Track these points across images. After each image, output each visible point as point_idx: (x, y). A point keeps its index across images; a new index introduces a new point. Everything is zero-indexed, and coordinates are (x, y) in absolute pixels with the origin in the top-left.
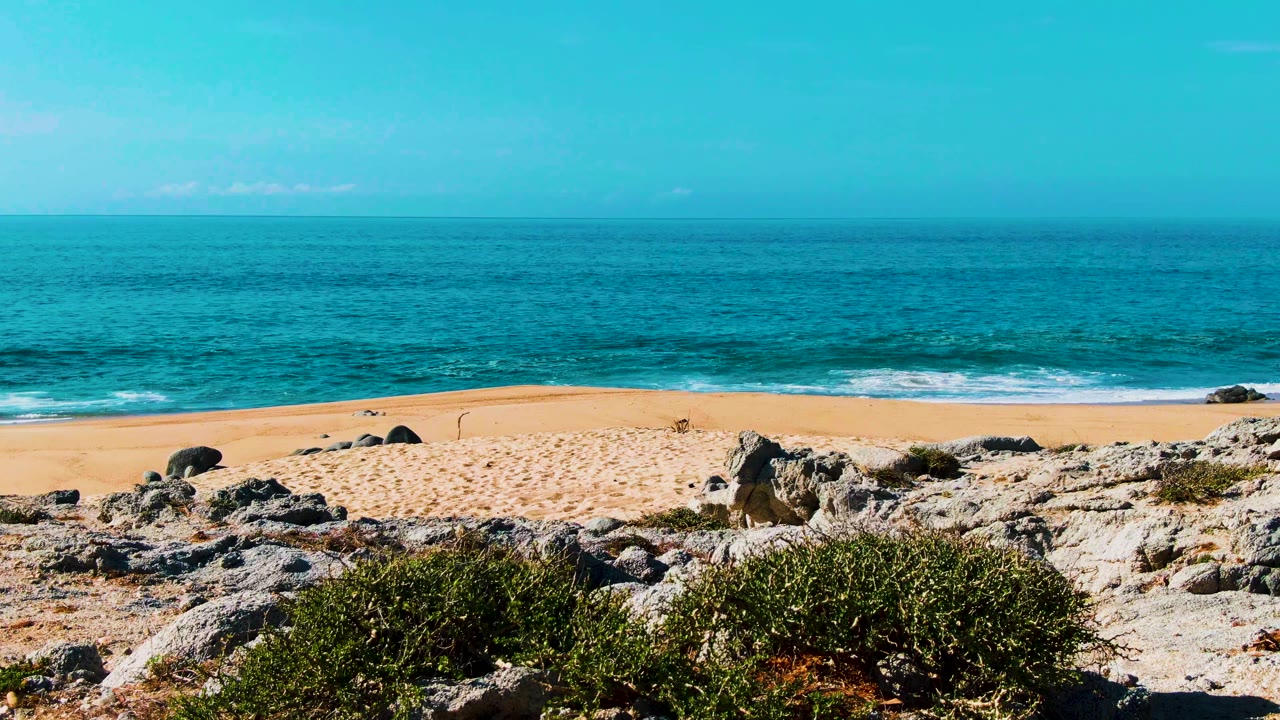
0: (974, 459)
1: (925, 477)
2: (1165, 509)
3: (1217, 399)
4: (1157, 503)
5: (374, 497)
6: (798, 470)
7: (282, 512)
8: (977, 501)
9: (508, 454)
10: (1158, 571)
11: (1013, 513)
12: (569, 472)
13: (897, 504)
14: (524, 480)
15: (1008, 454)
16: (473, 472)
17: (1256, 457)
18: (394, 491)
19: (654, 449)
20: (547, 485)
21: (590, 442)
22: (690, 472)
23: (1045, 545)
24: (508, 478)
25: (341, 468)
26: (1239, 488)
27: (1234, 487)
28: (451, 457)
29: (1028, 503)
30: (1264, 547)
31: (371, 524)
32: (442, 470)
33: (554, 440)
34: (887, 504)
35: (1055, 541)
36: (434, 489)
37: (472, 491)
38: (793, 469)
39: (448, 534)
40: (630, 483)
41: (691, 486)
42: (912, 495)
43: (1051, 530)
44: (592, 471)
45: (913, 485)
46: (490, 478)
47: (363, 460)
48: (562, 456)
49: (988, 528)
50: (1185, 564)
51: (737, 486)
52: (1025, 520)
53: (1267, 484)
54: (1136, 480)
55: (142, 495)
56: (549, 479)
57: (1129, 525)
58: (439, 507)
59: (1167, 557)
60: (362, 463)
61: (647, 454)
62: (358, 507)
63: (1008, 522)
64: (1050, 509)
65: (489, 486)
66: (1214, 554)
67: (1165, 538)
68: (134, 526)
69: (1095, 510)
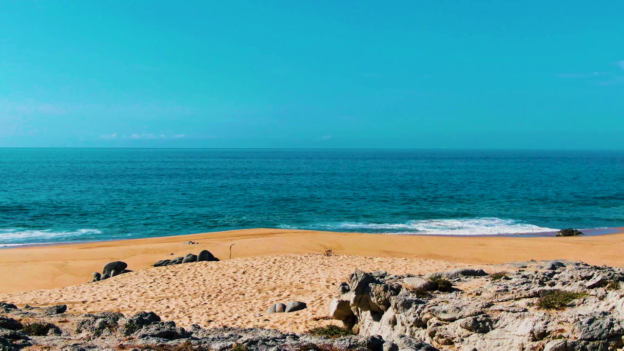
0: (458, 281)
1: (437, 291)
2: (542, 312)
3: (561, 234)
4: (539, 309)
5: (194, 289)
6: (381, 289)
7: (157, 333)
8: (460, 306)
9: (252, 267)
10: (540, 342)
11: (476, 313)
12: (279, 276)
13: (425, 306)
14: (260, 280)
15: (472, 278)
16: (237, 276)
17: (581, 288)
18: (202, 285)
19: (317, 265)
20: (270, 283)
21: (288, 261)
22: (332, 277)
23: (490, 327)
24: (252, 279)
25: (179, 273)
26: (574, 303)
27: (572, 302)
28: (227, 268)
29: (482, 308)
30: (586, 332)
31: (196, 340)
32: (223, 275)
33: (273, 260)
34: (420, 306)
35: (494, 326)
36: (220, 285)
37: (237, 286)
38: (379, 288)
39: (230, 346)
40: (306, 283)
41: (333, 284)
42: (432, 301)
43: (493, 320)
44: (289, 276)
45: (432, 296)
46: (244, 279)
47: (189, 269)
48: (276, 268)
49: (465, 319)
50: (551, 339)
51: (355, 296)
52: (481, 316)
53: (586, 301)
54: (529, 297)
55: (95, 321)
56: (270, 280)
57: (527, 319)
58: (222, 294)
59: (543, 335)
60: (188, 271)
61: (313, 267)
62: (187, 294)
63: (474, 317)
64: (492, 310)
65: (244, 283)
66: (564, 334)
67: (543, 326)
68: (92, 338)
69: (511, 312)
